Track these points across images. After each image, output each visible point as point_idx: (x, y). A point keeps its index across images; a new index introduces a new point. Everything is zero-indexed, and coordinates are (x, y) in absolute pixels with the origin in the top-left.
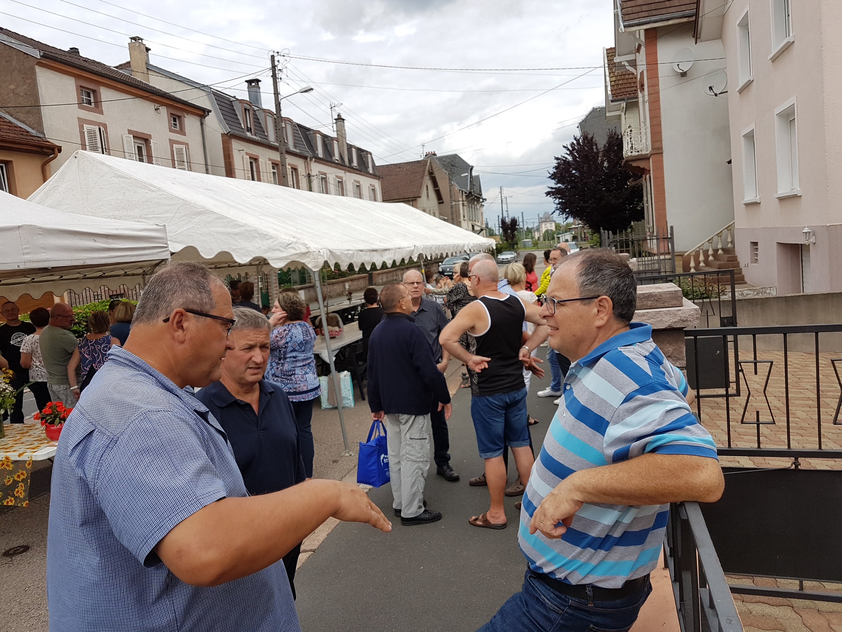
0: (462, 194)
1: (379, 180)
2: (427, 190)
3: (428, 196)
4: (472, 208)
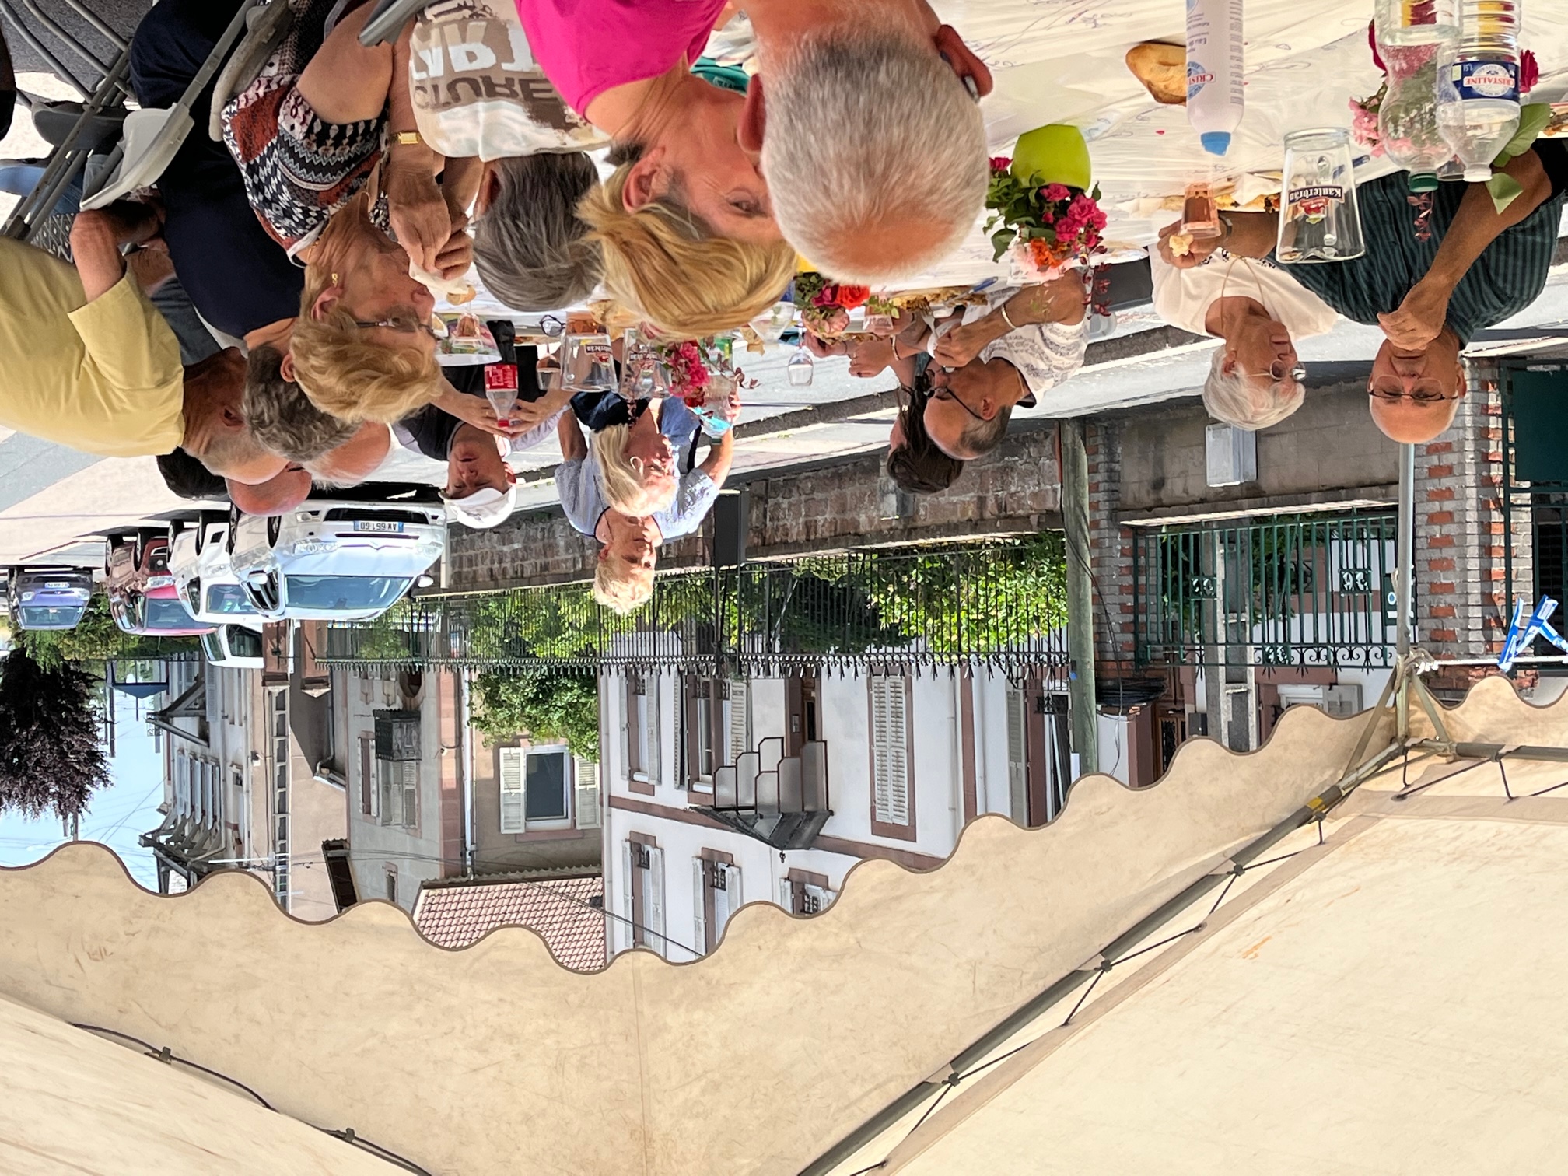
4: (204, 812)
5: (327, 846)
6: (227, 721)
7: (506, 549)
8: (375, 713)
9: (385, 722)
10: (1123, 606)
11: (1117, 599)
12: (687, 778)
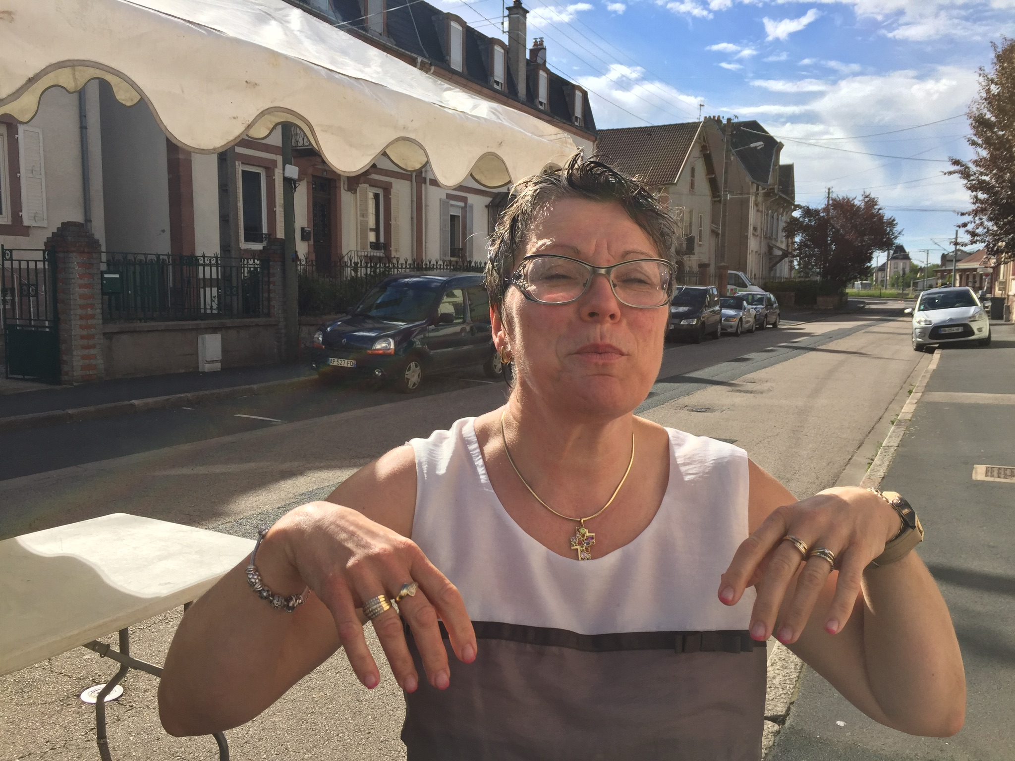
0: (758, 190)
1: (594, 142)
2: (693, 175)
3: (692, 185)
4: (773, 217)
5: (719, 202)
6: (759, 252)
9: (690, 250)
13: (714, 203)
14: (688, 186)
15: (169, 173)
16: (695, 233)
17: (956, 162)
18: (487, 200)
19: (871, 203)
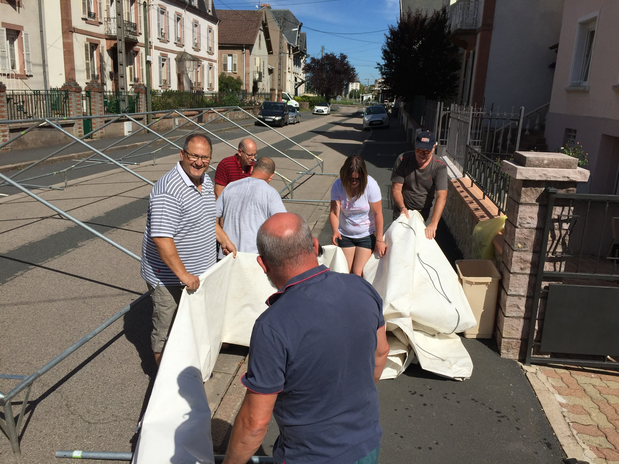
0: (290, 48)
1: (216, 23)
2: (260, 40)
3: (260, 46)
4: (297, 61)
5: (272, 53)
6: (291, 81)
7: (238, 115)
8: (262, 81)
9: (260, 80)
10: (142, 102)
11: (142, 103)
12: (202, 66)
13: (269, 53)
14: (258, 45)
15: (64, 48)
16: (262, 71)
17: (379, 64)
18: (175, 56)
19: (344, 57)
